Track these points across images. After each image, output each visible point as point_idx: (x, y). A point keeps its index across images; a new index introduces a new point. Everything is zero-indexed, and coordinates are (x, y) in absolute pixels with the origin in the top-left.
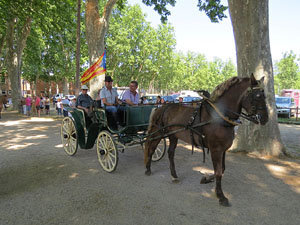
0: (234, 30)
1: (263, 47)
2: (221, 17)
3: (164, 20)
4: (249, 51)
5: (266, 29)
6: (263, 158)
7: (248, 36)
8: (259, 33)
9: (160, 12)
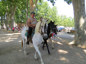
0: (73, 6)
1: (83, 11)
2: (71, 3)
3: (53, 5)
4: (78, 12)
5: (84, 5)
6: (82, 47)
7: (78, 7)
8: (81, 6)
9: (52, 3)
